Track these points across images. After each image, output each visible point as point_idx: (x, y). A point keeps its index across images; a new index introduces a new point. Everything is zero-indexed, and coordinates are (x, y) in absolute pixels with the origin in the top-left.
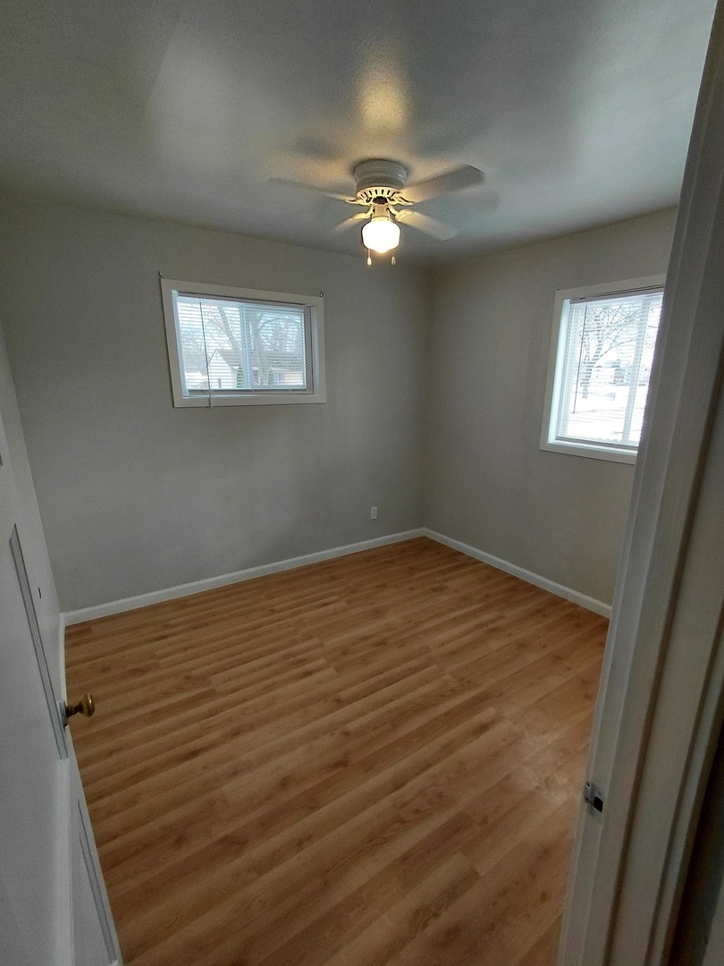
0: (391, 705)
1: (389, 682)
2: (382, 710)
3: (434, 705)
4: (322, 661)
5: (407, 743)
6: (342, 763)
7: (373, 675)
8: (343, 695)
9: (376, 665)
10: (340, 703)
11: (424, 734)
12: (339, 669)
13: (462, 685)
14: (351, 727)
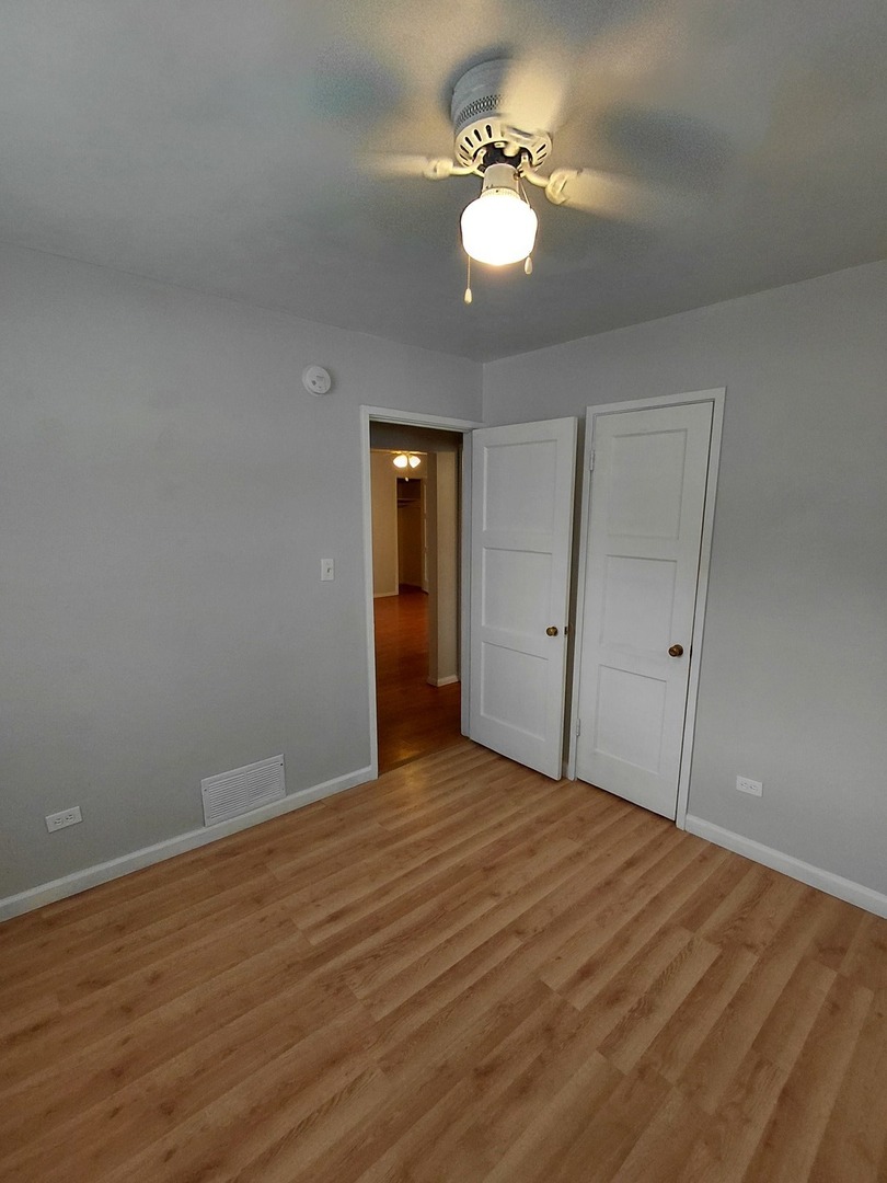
0: (448, 934)
1: (456, 972)
2: (459, 926)
3: (392, 940)
4: (580, 1002)
5: (428, 893)
6: (489, 870)
7: (484, 981)
8: (515, 943)
9: (484, 1003)
10: (516, 930)
11: (409, 904)
12: (542, 990)
13: (342, 979)
14: (490, 904)
